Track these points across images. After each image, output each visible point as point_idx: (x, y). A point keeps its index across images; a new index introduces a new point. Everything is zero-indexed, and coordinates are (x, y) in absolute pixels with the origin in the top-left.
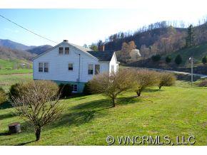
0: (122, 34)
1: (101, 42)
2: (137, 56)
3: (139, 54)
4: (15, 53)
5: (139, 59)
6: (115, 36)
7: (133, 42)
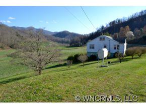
0: (119, 20)
1: (103, 27)
2: (131, 36)
3: (133, 34)
4: (46, 37)
5: (133, 38)
6: (114, 22)
7: (128, 26)
